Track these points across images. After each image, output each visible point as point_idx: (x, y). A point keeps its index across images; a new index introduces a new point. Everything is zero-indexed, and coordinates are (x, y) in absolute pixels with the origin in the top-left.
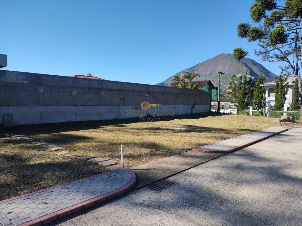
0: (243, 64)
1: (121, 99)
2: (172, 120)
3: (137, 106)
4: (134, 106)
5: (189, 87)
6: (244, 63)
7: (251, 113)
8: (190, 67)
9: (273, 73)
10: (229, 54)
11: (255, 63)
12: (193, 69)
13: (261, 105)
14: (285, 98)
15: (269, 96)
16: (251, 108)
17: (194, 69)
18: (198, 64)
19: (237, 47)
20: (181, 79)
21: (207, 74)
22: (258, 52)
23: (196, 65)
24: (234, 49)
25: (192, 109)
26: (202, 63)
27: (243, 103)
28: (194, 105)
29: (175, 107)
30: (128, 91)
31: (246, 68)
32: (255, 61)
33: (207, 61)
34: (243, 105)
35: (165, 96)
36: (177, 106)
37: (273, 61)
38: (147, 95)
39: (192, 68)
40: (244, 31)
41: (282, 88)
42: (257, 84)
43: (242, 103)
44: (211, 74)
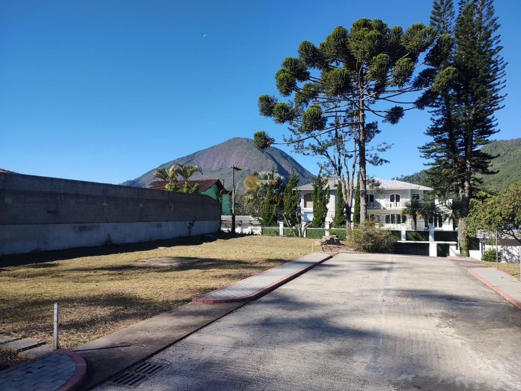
0: (268, 156)
1: (49, 212)
2: (154, 248)
3: (83, 225)
4: (78, 225)
5: (185, 190)
6: (270, 155)
7: (281, 233)
8: (185, 155)
9: (309, 172)
10: (247, 139)
11: (284, 154)
12: (190, 159)
13: (295, 220)
14: (327, 208)
15: (305, 206)
16: (281, 224)
17: (192, 160)
18: (198, 152)
19: (259, 130)
20: (170, 175)
21: (214, 169)
22: (288, 139)
23: (195, 153)
24: (255, 133)
25: (189, 228)
26: (206, 150)
27: (270, 217)
28: (194, 221)
29: (159, 226)
30: (65, 194)
31: (273, 162)
32: (284, 152)
33: (213, 147)
34: (270, 221)
35: (141, 205)
36: (164, 224)
37: (308, 154)
38: (105, 204)
39: (188, 157)
40: (268, 107)
41: (321, 195)
42: (289, 188)
43: (268, 216)
44: (221, 169)
